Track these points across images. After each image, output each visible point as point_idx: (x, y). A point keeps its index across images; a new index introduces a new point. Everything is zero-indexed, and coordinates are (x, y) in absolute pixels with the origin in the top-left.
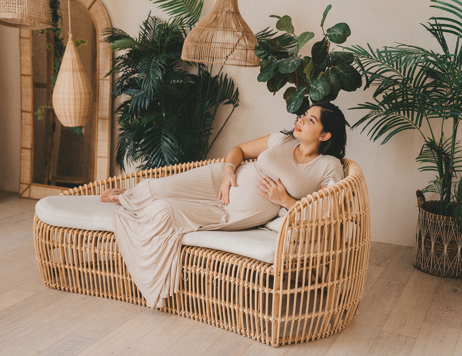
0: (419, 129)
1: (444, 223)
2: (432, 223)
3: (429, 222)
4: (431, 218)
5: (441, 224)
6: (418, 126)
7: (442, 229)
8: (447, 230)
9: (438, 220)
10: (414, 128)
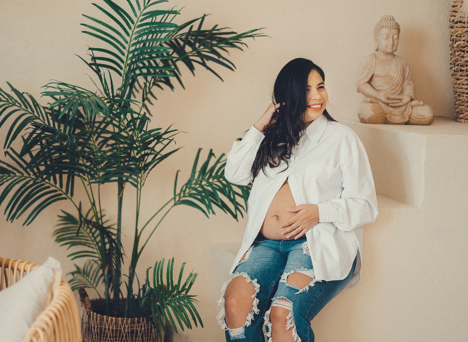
0: (71, 200)
1: (128, 328)
2: (112, 330)
3: (109, 329)
4: (111, 324)
5: (124, 330)
6: (69, 195)
7: (126, 337)
8: (132, 337)
9: (120, 326)
10: (65, 199)
